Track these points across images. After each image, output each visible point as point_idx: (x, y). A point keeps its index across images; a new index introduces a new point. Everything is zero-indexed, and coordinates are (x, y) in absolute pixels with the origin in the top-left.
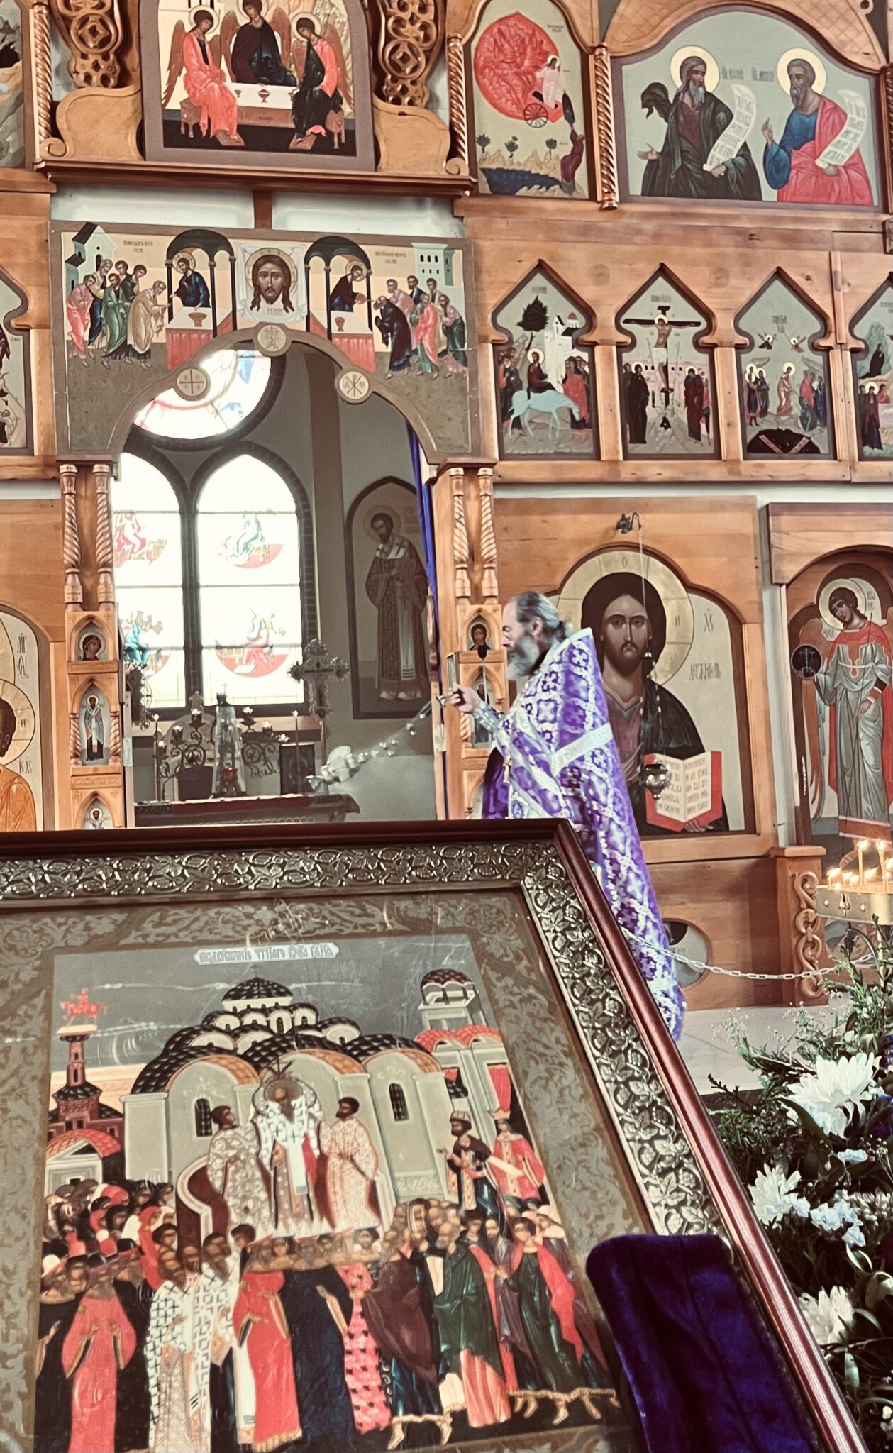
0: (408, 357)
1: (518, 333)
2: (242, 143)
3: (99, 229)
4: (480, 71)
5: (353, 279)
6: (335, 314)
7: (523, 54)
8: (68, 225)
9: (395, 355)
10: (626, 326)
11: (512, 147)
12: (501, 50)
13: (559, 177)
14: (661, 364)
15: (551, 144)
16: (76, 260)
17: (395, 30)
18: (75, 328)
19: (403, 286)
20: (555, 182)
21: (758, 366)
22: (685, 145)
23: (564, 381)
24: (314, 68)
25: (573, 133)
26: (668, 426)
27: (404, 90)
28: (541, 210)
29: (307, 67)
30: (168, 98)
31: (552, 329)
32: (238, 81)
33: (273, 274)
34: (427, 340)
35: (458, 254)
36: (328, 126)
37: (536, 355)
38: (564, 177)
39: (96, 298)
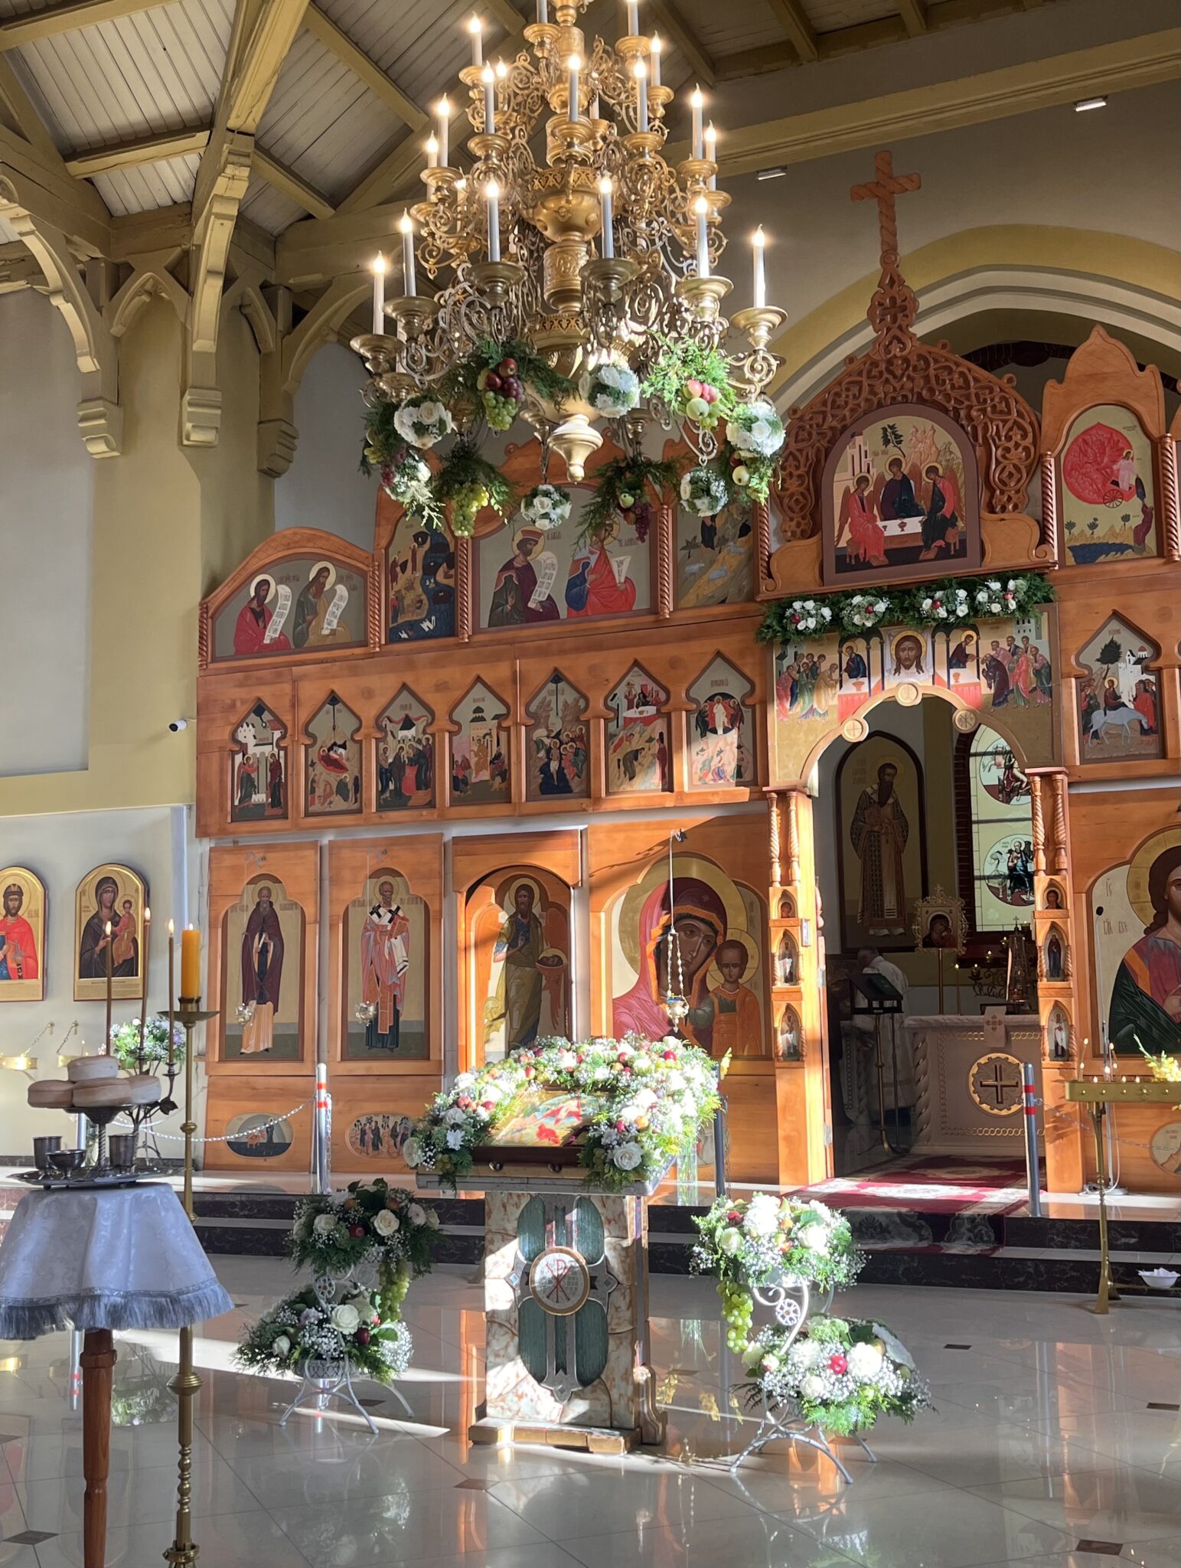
0: (1008, 695)
1: (1097, 667)
2: (887, 562)
5: (967, 644)
6: (952, 671)
7: (1104, 453)
9: (996, 696)
11: (1093, 526)
13: (1131, 542)
15: (1126, 518)
16: (781, 657)
17: (1003, 456)
18: (782, 701)
19: (1004, 644)
20: (1128, 547)
23: (1135, 699)
24: (938, 499)
25: (1145, 506)
27: (1010, 499)
28: (1116, 572)
29: (933, 500)
30: (838, 541)
31: (1125, 661)
32: (885, 520)
33: (909, 649)
34: (1023, 680)
35: (1045, 615)
36: (947, 540)
37: (1112, 682)
38: (1135, 541)
39: (794, 680)
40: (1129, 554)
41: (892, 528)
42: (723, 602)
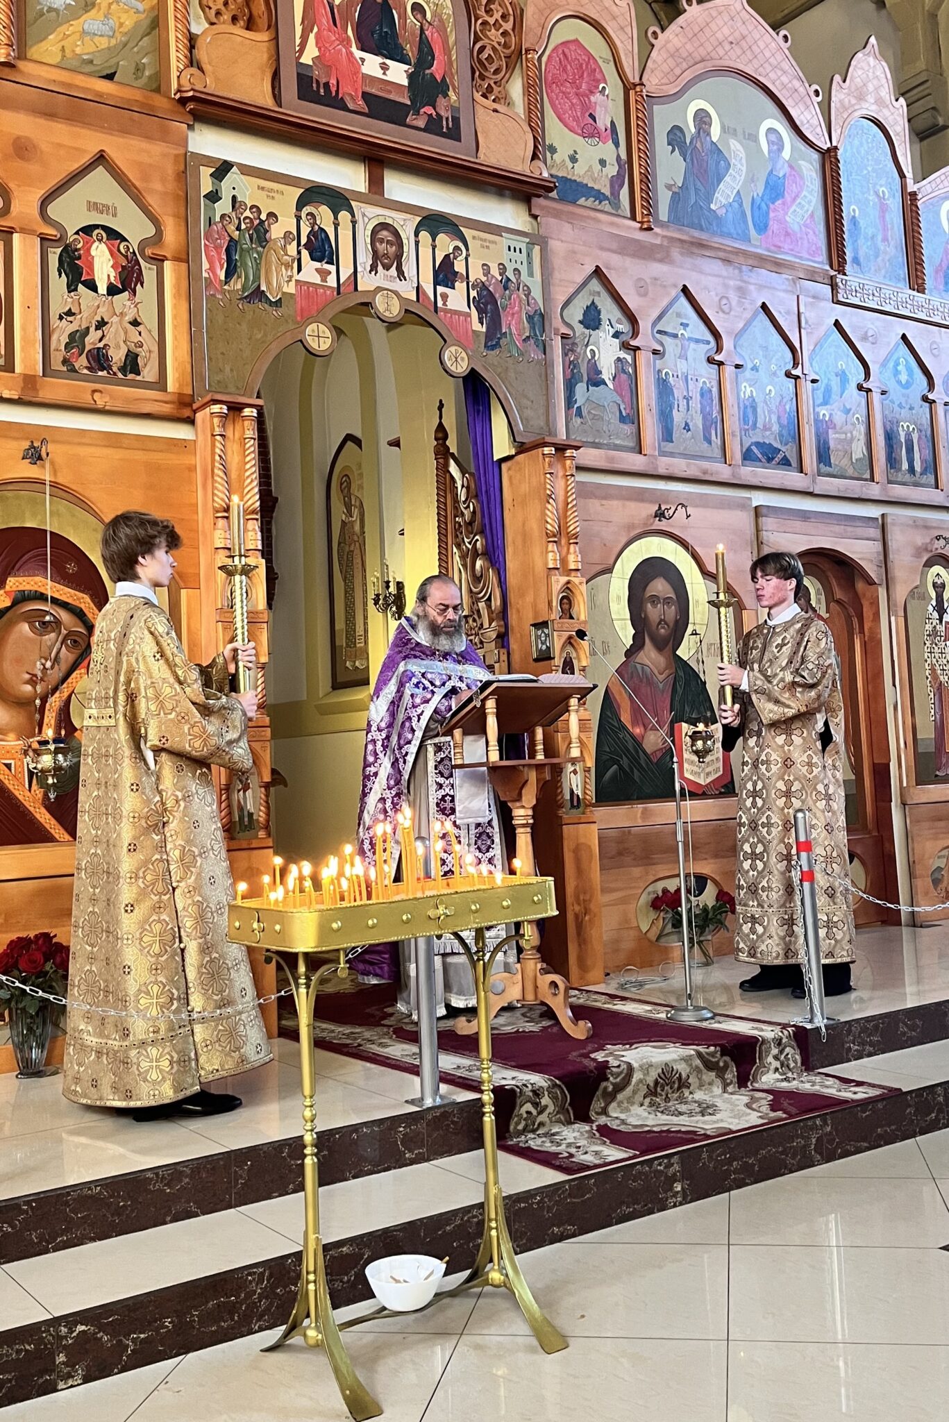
0: (499, 339)
1: (579, 329)
2: (366, 110)
3: (235, 169)
4: (549, 86)
5: (455, 258)
6: (440, 289)
7: (581, 76)
8: (207, 160)
9: (489, 336)
10: (658, 336)
11: (573, 159)
12: (565, 70)
13: (608, 193)
14: (683, 373)
16: (214, 197)
17: (482, 31)
18: (211, 266)
19: (495, 271)
20: (606, 198)
21: (750, 386)
22: (699, 184)
23: (614, 378)
24: (426, 51)
25: (618, 157)
26: (689, 430)
27: (490, 87)
28: (598, 221)
29: (420, 50)
30: (301, 51)
31: (605, 331)
32: (362, 50)
33: (388, 242)
34: (514, 324)
35: (537, 249)
36: (438, 109)
37: (593, 352)
38: (612, 194)
39: (231, 238)
40: (606, 206)
41: (371, 64)
42: (110, 77)
